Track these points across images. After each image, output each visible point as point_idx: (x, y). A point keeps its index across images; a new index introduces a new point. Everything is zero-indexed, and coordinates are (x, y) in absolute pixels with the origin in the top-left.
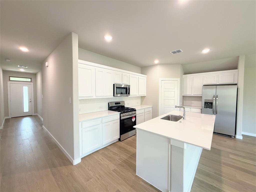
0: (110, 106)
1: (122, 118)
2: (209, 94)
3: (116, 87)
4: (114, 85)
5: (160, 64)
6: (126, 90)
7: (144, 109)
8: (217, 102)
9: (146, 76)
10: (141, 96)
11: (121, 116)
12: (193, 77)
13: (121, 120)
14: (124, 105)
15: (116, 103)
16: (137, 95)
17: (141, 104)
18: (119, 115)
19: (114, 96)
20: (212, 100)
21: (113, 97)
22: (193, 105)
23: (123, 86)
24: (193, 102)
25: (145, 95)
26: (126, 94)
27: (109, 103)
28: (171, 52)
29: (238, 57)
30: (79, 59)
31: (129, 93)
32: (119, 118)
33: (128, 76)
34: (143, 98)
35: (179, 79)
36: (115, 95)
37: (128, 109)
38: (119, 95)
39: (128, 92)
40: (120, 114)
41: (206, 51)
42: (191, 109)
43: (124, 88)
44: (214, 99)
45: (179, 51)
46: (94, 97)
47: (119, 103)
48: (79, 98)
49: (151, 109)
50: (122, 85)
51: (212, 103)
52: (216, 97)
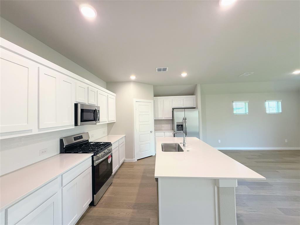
0: (65, 145)
1: (96, 162)
2: (179, 117)
5: (135, 82)
6: (95, 115)
7: (118, 141)
8: (186, 124)
9: (115, 94)
11: (95, 159)
12: (163, 100)
15: (75, 139)
16: (106, 122)
17: (108, 135)
18: (91, 158)
19: (76, 124)
20: (183, 123)
21: (74, 127)
22: (163, 129)
24: (163, 125)
25: (114, 120)
26: (95, 120)
27: (61, 140)
28: (157, 69)
29: (196, 85)
31: (99, 119)
33: (96, 92)
34: (110, 125)
35: (152, 101)
36: (79, 124)
41: (184, 75)
42: (165, 133)
44: (184, 121)
45: (165, 70)
46: (35, 132)
47: (81, 137)
49: (124, 140)
51: (182, 126)
52: (185, 119)
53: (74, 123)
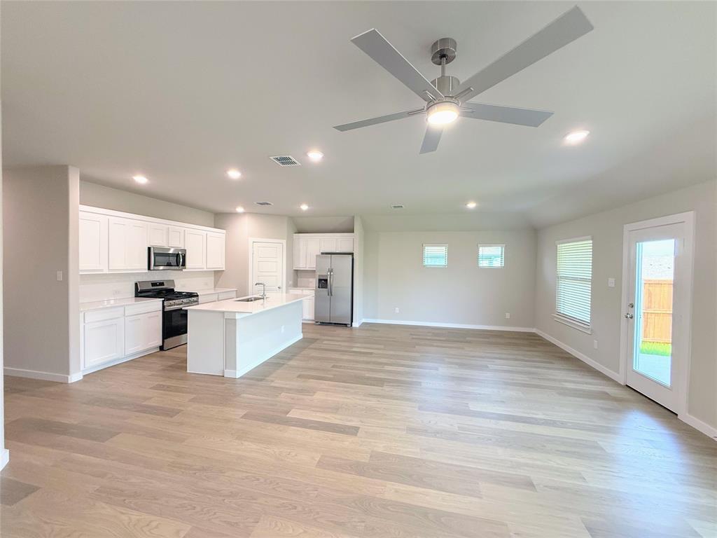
0: (139, 289)
1: (167, 309)
2: (324, 267)
3: (154, 253)
4: (149, 249)
5: (246, 214)
6: (178, 260)
8: (332, 280)
9: (224, 231)
10: (215, 271)
11: (165, 304)
12: (308, 240)
13: (164, 313)
14: (172, 288)
15: (154, 284)
16: (203, 268)
17: (215, 287)
18: (161, 303)
19: (149, 268)
20: (327, 276)
21: (147, 271)
23: (171, 252)
25: (222, 268)
26: (178, 265)
27: (136, 284)
28: (255, 203)
30: (81, 204)
31: (184, 264)
32: (161, 309)
33: (182, 234)
34: (218, 273)
35: (284, 241)
36: (152, 267)
37: (180, 293)
38: (161, 268)
39: (181, 263)
40: (163, 301)
43: (173, 255)
44: (329, 273)
45: (267, 203)
46: (106, 271)
47: (162, 284)
48: (81, 273)
49: (234, 295)
50: (169, 249)
51: (326, 280)
52: (331, 271)
53: (147, 267)
